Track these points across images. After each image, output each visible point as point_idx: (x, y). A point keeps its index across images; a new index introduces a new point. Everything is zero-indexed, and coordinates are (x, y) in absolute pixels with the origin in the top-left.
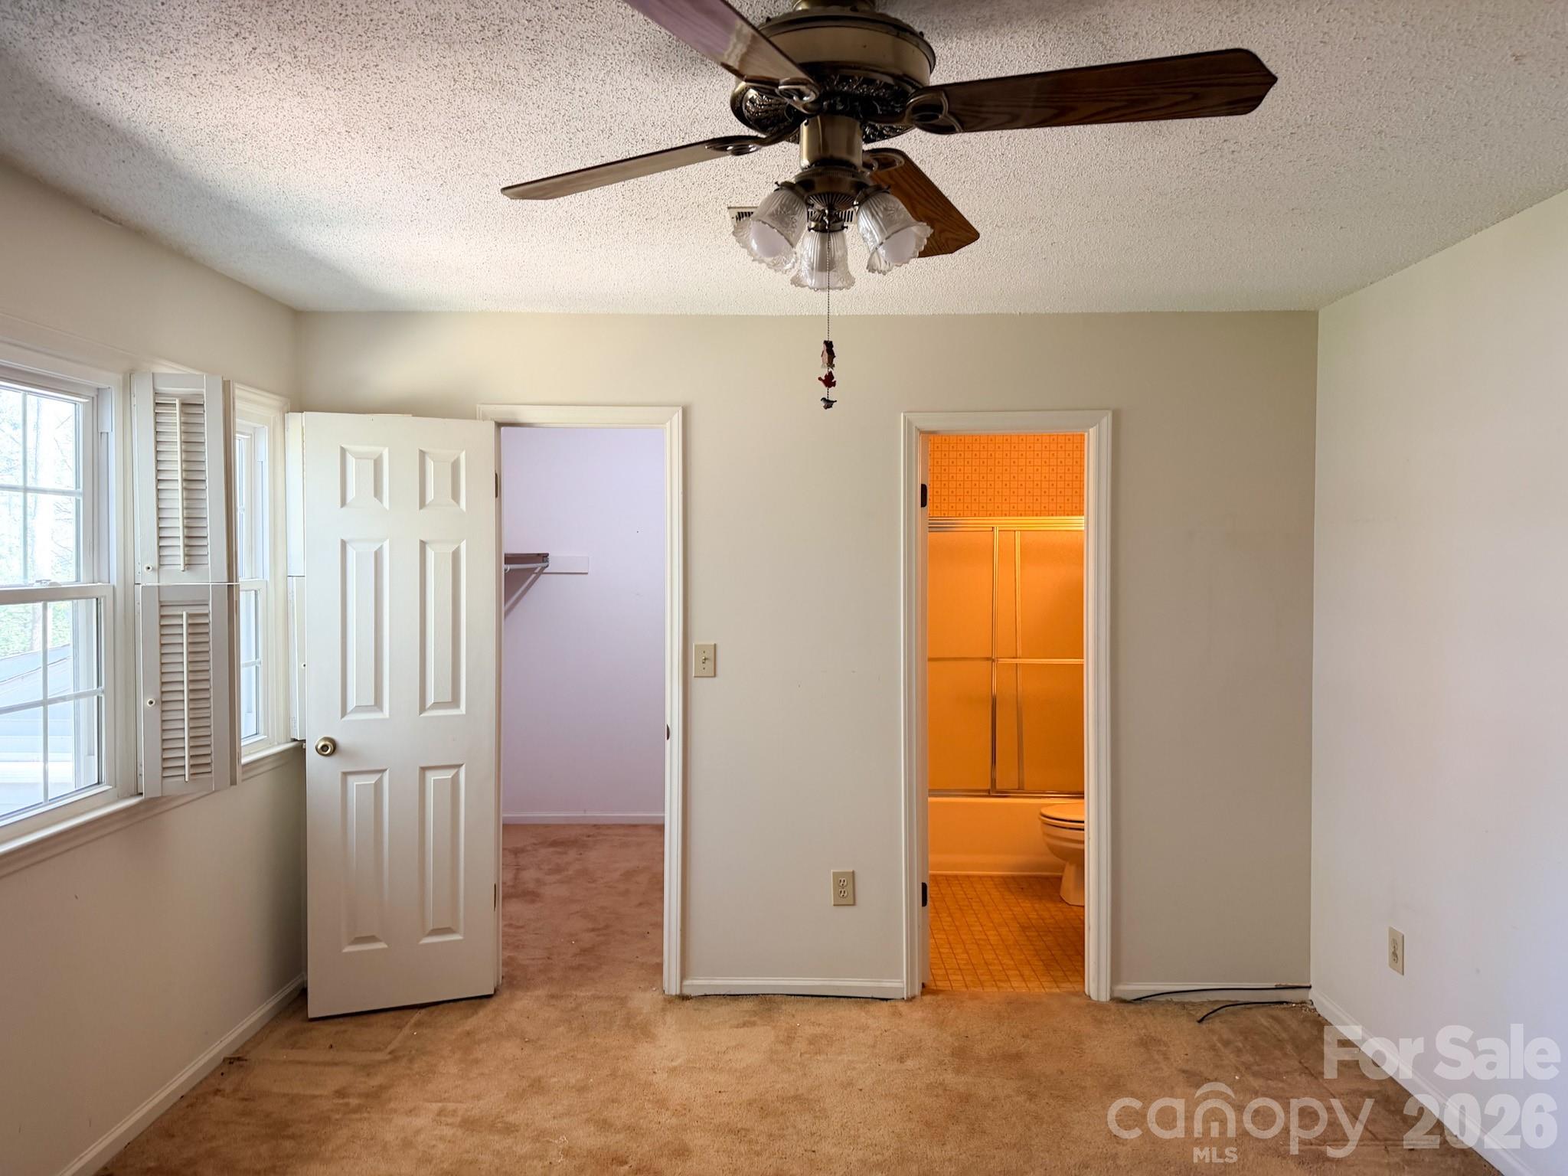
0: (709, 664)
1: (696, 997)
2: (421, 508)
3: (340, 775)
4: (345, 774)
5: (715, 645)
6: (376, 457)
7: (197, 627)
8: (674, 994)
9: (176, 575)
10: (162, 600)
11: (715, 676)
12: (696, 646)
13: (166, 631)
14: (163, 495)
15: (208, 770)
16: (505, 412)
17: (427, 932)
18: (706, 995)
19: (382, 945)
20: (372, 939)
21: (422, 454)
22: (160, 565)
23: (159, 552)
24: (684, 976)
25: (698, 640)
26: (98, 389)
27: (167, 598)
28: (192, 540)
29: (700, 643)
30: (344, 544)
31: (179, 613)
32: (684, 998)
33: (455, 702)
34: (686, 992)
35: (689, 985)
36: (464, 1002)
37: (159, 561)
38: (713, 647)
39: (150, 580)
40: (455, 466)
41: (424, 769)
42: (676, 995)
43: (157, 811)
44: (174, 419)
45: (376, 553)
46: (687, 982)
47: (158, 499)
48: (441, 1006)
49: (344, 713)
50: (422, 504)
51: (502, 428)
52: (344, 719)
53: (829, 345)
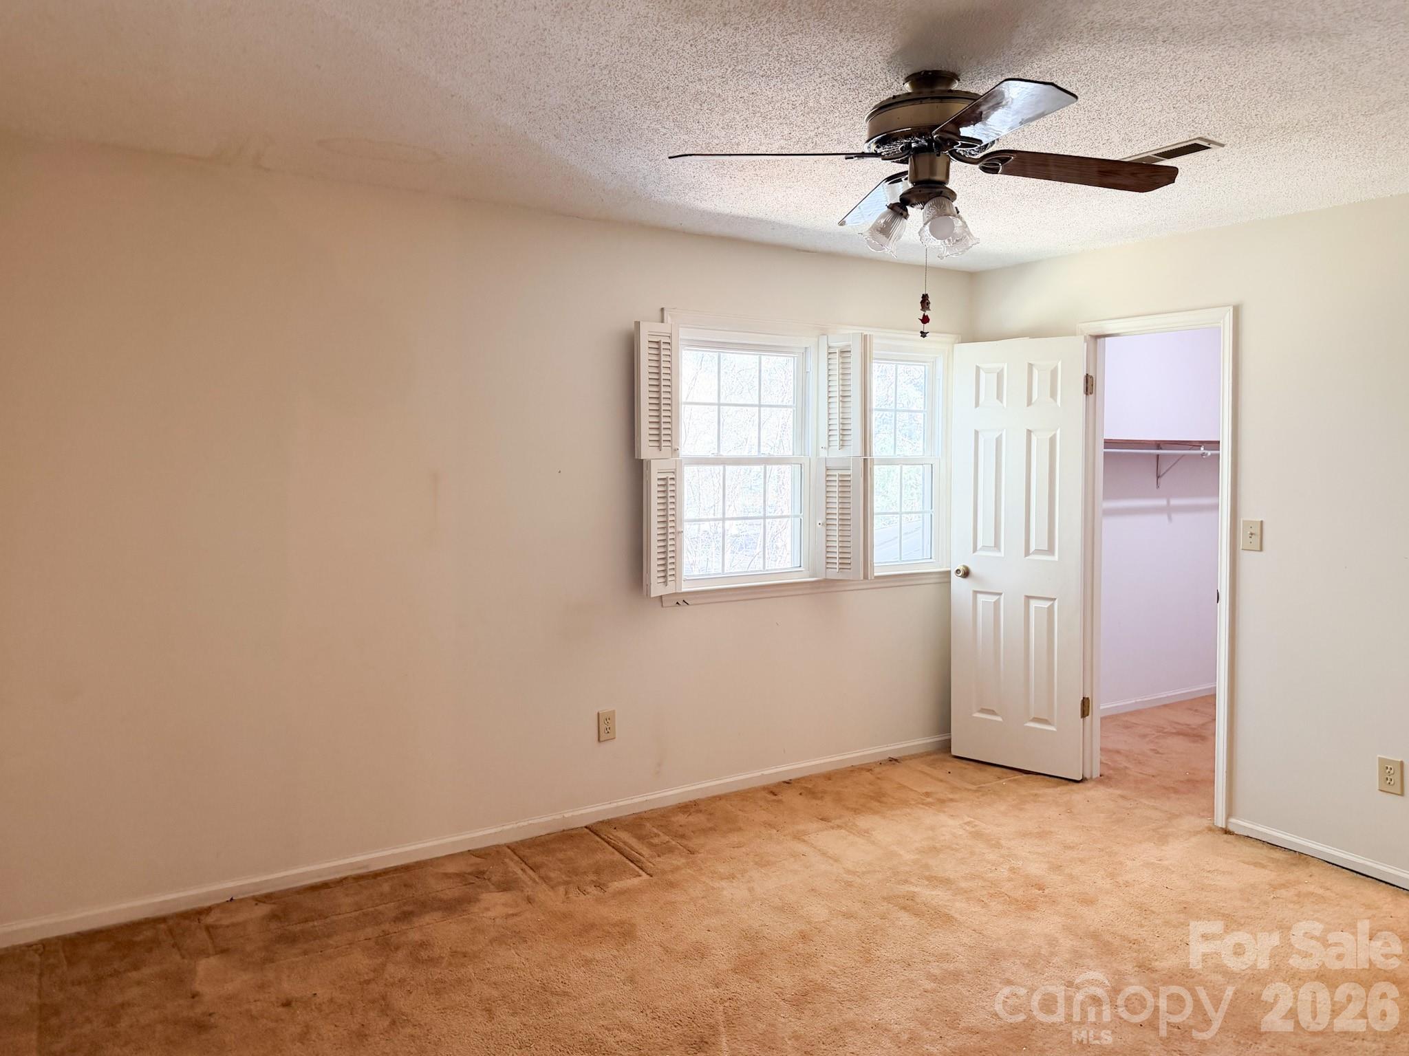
0: (1256, 539)
1: (1236, 834)
2: (1028, 406)
3: (971, 592)
4: (976, 592)
5: (1262, 522)
6: (998, 371)
7: (844, 482)
8: (1220, 826)
9: (836, 453)
10: (828, 465)
11: (1261, 550)
12: (1244, 521)
13: (829, 484)
14: (831, 406)
15: (849, 567)
16: (1096, 328)
17: (1031, 718)
18: (1248, 837)
19: (999, 719)
20: (992, 712)
21: (1031, 366)
22: (829, 446)
23: (828, 438)
24: (1229, 814)
25: (1246, 515)
26: (806, 348)
27: (830, 465)
28: (844, 431)
29: (1245, 519)
30: (977, 433)
31: (835, 474)
32: (1227, 832)
33: (1050, 550)
34: (1231, 828)
35: (1234, 823)
36: (1056, 779)
37: (829, 443)
38: (1259, 524)
39: (823, 454)
40: (1054, 373)
41: (1028, 598)
42: (1221, 828)
43: (834, 589)
44: (836, 360)
45: (997, 439)
46: (1232, 820)
47: (829, 408)
48: (1039, 776)
49: (975, 550)
50: (1029, 403)
51: (1098, 340)
52: (975, 554)
53: (925, 297)
